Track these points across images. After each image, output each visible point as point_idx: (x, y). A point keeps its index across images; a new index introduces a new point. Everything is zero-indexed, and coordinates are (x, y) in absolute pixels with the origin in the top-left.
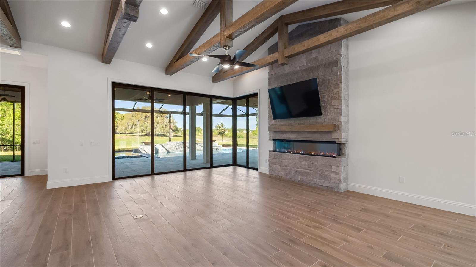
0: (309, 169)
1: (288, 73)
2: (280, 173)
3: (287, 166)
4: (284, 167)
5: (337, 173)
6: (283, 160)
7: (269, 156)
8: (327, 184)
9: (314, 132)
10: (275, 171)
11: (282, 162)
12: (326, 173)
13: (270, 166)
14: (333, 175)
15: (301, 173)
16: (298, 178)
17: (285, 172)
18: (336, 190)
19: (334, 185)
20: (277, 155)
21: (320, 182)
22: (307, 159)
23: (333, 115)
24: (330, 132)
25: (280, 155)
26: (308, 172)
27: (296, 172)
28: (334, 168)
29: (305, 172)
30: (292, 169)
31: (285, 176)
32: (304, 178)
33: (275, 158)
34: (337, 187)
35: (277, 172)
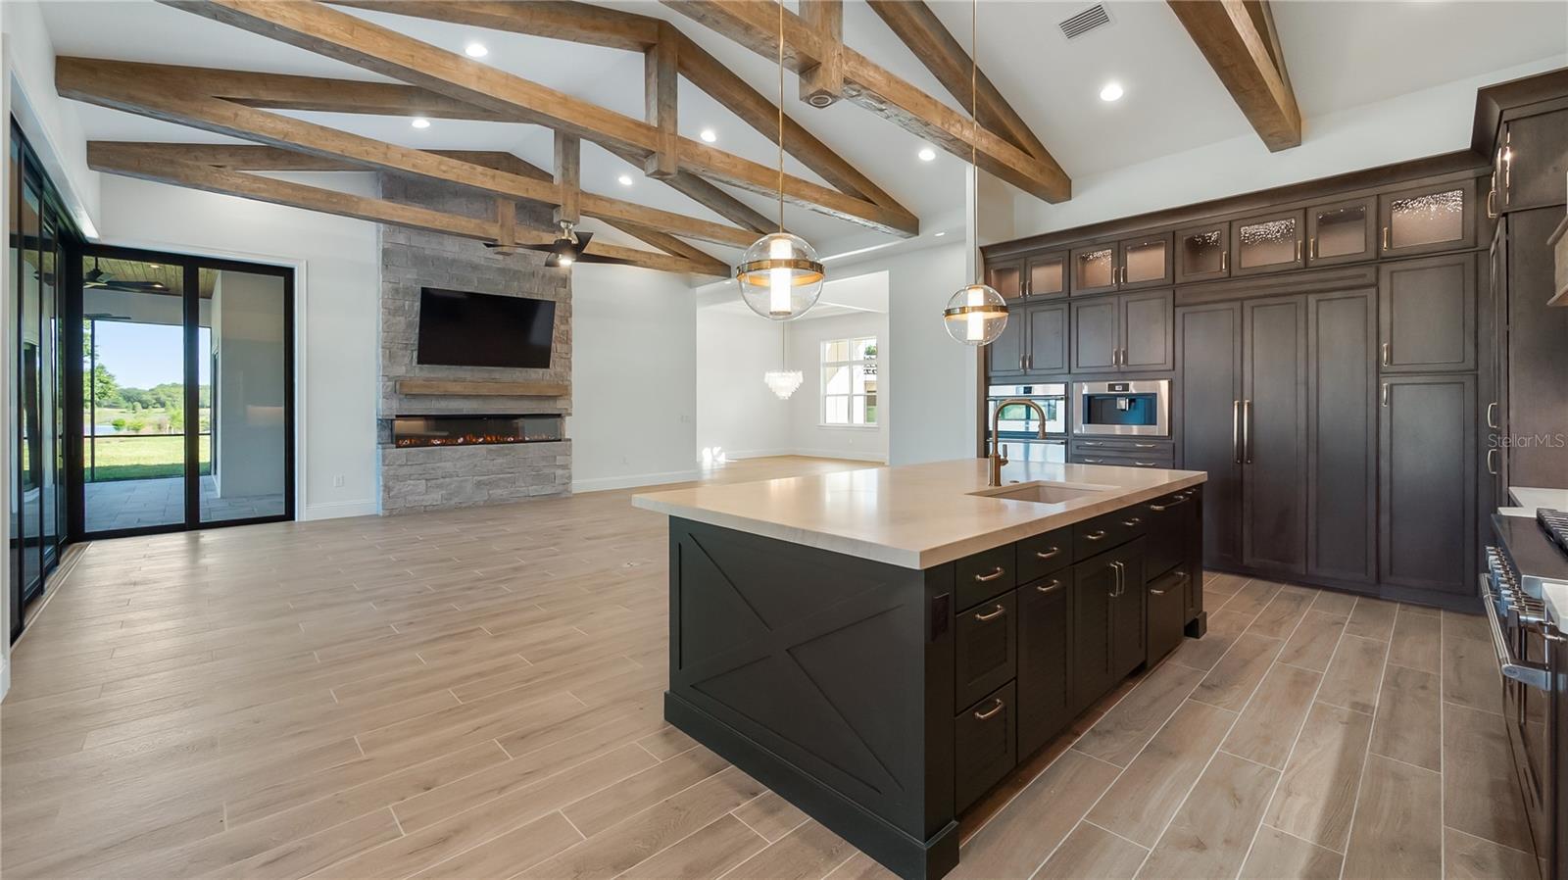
0: (512, 470)
1: (454, 261)
2: (426, 497)
3: (451, 476)
4: (442, 480)
5: (565, 467)
6: (438, 465)
7: (384, 461)
8: (549, 490)
9: (521, 397)
10: (410, 498)
11: (433, 469)
12: (546, 471)
13: (387, 489)
14: (559, 472)
15: (490, 484)
16: (481, 497)
17: (444, 492)
18: (563, 496)
19: (561, 488)
20: (418, 455)
21: (534, 490)
22: (507, 452)
23: (558, 369)
24: (554, 398)
25: (427, 452)
26: (509, 478)
27: (479, 484)
28: (560, 460)
29: (501, 479)
30: (466, 481)
31: (444, 502)
32: (499, 492)
33: (409, 463)
34: (566, 490)
35: (417, 498)
